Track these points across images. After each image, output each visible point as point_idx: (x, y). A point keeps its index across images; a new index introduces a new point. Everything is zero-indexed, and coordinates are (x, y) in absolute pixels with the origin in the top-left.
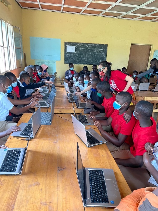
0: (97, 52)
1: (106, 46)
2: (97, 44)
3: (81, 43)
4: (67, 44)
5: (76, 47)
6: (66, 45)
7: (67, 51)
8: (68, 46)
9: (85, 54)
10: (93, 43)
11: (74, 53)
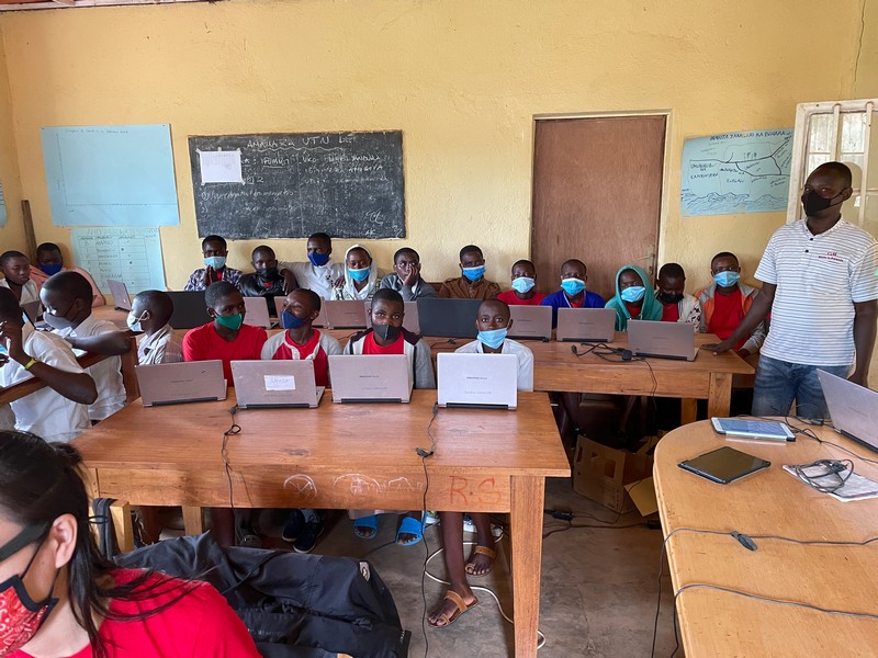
0: (353, 175)
1: (397, 137)
2: (345, 134)
3: (264, 135)
4: (199, 144)
5: (243, 158)
6: (198, 151)
7: (205, 179)
8: (204, 156)
9: (292, 187)
10: (326, 131)
11: (235, 187)
